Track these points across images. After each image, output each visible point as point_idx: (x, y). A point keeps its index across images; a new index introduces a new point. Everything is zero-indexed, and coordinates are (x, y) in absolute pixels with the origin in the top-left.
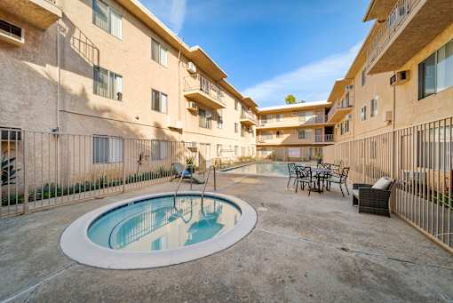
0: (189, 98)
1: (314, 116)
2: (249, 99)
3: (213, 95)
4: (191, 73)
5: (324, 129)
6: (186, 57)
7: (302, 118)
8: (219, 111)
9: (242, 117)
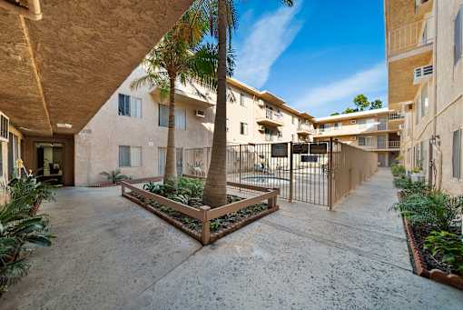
0: (259, 123)
1: (377, 123)
2: (305, 114)
3: (275, 118)
4: (261, 107)
5: (387, 137)
6: (258, 98)
7: (363, 125)
8: (279, 128)
9: (299, 129)
